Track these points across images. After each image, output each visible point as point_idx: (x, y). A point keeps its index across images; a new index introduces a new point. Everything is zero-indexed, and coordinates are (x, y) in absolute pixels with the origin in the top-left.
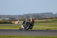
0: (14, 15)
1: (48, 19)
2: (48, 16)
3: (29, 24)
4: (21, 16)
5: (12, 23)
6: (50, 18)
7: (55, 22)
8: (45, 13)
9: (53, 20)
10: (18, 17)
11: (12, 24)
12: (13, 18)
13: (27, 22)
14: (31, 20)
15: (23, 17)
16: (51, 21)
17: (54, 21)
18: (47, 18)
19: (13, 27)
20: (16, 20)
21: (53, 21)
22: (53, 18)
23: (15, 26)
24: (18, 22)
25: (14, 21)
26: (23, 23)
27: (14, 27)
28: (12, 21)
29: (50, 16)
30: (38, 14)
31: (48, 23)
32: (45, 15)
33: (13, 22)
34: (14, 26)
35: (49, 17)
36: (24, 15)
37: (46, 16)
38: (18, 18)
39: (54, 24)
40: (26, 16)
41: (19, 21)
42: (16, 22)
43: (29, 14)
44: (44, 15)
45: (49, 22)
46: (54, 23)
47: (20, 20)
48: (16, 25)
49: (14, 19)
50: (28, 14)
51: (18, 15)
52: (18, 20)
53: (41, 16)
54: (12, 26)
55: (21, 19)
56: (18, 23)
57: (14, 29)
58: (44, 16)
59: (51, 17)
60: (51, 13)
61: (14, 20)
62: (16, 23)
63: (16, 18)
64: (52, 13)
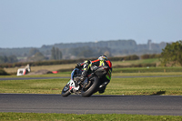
0: (13, 49)
1: (122, 59)
2: (121, 52)
3: (95, 75)
4: (35, 51)
5: (5, 74)
6: (129, 59)
7: (144, 71)
8: (110, 42)
9: (136, 62)
10: (25, 55)
11: (7, 77)
12: (8, 56)
13: (89, 71)
14: (102, 63)
15: (41, 54)
16: (130, 66)
17: (140, 66)
18: (119, 56)
19: (9, 85)
20: (19, 63)
21: (136, 66)
22: (136, 58)
23: (17, 84)
24: (24, 71)
25: (11, 67)
26: (75, 73)
27: (13, 85)
28: (7, 67)
29: (127, 52)
30: (90, 43)
31: (121, 74)
32: (113, 47)
33: (8, 70)
34: (13, 82)
35: (124, 55)
36: (44, 46)
37: (114, 51)
38: (25, 58)
39: (140, 76)
40: (50, 50)
41: (28, 66)
42: (19, 71)
43: (61, 44)
44: (109, 46)
45: (124, 71)
46: (139, 73)
47: (31, 65)
48: (20, 78)
49: (12, 59)
50: (56, 45)
51: (25, 49)
52: (25, 65)
53: (99, 51)
54: (6, 82)
55: (36, 61)
56: (27, 72)
57: (12, 92)
58: (109, 49)
59: (131, 54)
60: (131, 42)
61: (14, 64)
62: (18, 74)
63: (18, 58)
64: (134, 41)
